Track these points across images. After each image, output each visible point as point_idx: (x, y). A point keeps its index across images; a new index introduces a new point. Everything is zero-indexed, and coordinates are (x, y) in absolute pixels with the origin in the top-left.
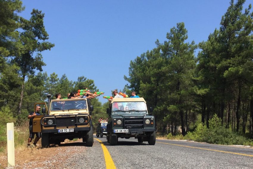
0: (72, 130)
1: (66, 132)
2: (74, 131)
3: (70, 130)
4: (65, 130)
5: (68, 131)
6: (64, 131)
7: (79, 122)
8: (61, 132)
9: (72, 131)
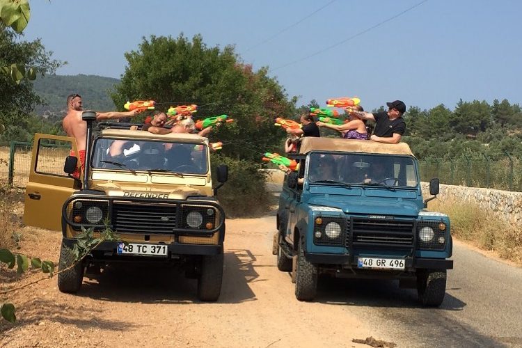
0: (162, 250)
1: (141, 252)
2: (169, 252)
3: (157, 250)
4: (139, 247)
5: (149, 250)
6: (135, 251)
7: (185, 225)
8: (128, 252)
9: (161, 253)
